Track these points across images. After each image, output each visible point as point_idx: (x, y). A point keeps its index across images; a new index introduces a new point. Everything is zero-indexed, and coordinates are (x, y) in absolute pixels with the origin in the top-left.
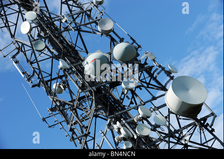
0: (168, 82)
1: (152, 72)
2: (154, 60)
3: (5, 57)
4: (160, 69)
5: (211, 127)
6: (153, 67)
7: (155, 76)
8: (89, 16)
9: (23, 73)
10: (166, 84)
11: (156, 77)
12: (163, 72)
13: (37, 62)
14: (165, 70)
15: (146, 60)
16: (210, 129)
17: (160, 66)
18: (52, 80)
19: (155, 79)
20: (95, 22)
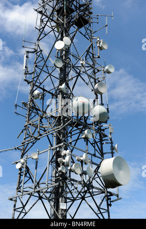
0: (108, 153)
1: (103, 139)
2: (111, 133)
3: (23, 47)
4: (110, 142)
5: (110, 202)
6: (106, 136)
7: (103, 142)
8: (95, 73)
9: (26, 67)
10: (105, 153)
11: (103, 144)
12: (110, 145)
13: (42, 70)
14: (112, 145)
15: (106, 129)
16: (109, 203)
17: (111, 140)
18: (39, 87)
19: (102, 144)
20: (95, 80)
